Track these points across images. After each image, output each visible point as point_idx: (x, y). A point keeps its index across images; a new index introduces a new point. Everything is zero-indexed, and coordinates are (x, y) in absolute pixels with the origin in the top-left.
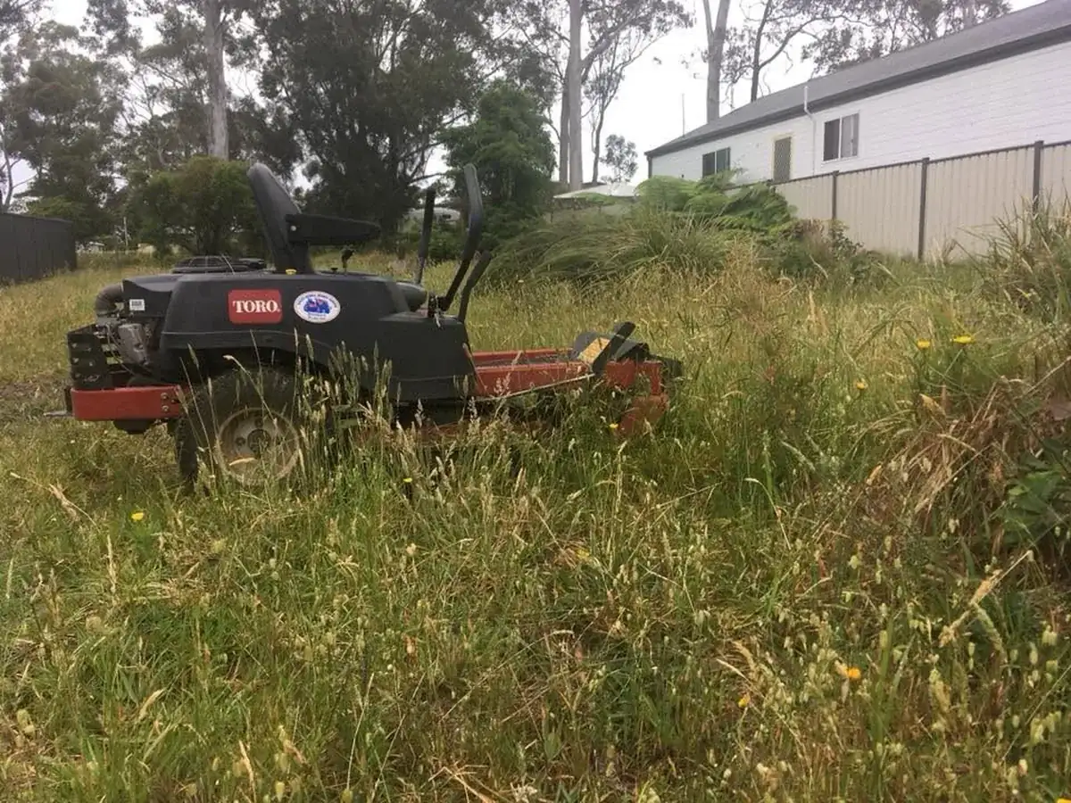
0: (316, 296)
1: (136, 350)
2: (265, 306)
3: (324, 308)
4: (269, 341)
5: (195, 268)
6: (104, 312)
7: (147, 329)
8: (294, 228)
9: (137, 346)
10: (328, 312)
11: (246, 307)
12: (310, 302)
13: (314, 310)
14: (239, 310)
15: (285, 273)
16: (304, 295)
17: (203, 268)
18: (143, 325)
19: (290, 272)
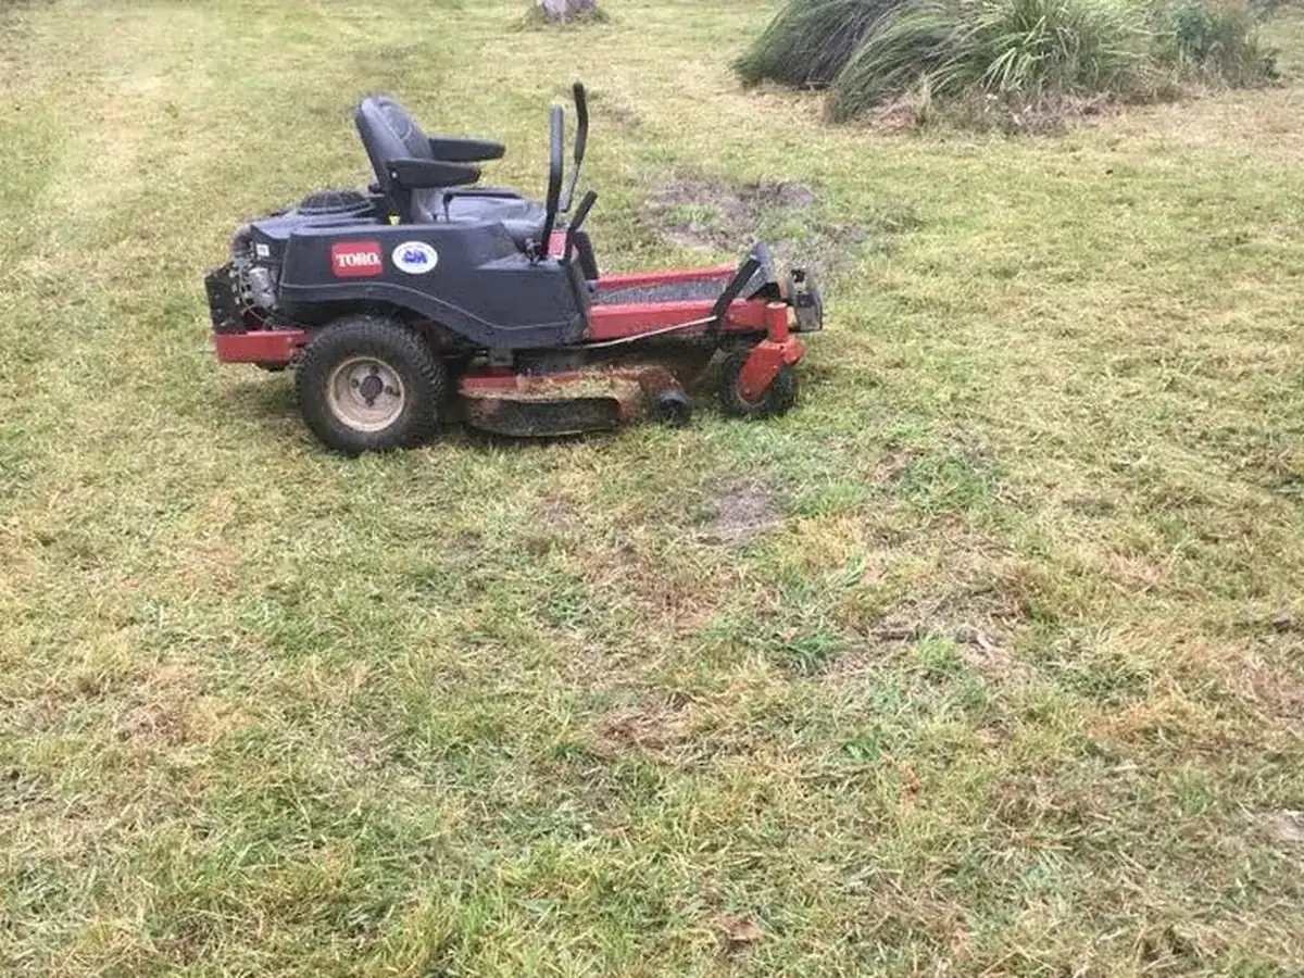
0: (414, 246)
1: (265, 295)
2: (365, 259)
3: (422, 258)
4: (370, 293)
5: (314, 210)
6: (239, 253)
7: (273, 273)
8: (394, 175)
9: (265, 291)
10: (425, 261)
11: (348, 262)
12: (409, 253)
13: (412, 261)
14: (342, 264)
15: (389, 223)
16: (403, 246)
17: (319, 210)
18: (270, 270)
19: (394, 220)
